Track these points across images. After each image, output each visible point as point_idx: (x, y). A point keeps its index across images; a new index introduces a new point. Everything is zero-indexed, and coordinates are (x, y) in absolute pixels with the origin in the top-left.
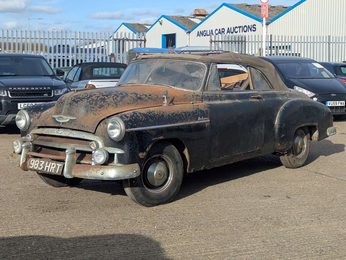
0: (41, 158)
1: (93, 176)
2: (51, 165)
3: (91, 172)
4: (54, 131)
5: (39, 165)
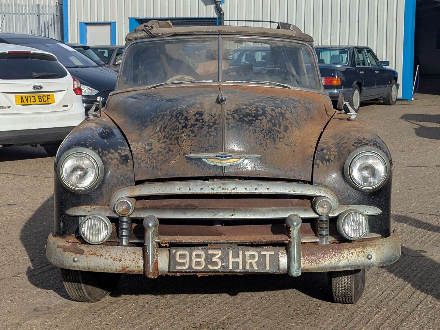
0: (205, 245)
1: (351, 265)
2: (244, 256)
3: (347, 258)
4: (210, 187)
5: (206, 260)
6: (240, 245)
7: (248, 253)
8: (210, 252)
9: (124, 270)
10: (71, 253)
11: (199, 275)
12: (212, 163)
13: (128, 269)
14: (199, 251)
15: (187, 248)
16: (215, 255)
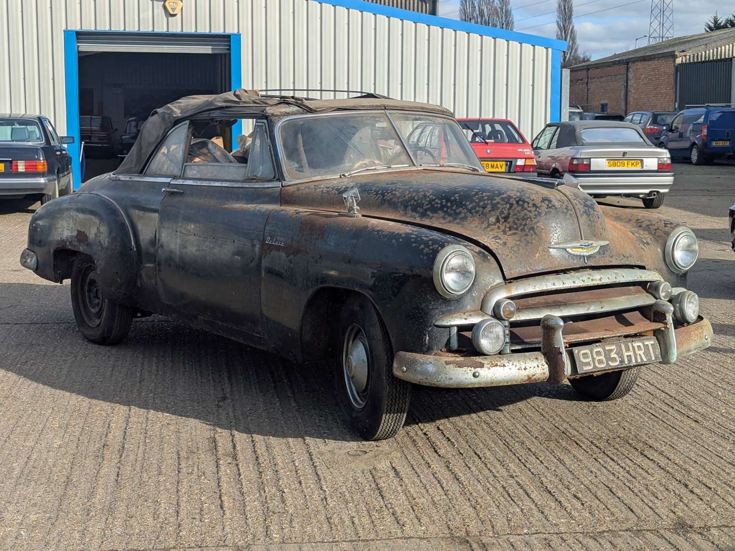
1: (698, 347)
2: (633, 348)
4: (581, 279)
5: (605, 356)
6: (626, 337)
7: (636, 345)
8: (607, 348)
9: (530, 378)
10: (470, 368)
11: (595, 375)
12: (576, 253)
13: (535, 377)
14: (597, 348)
15: (587, 346)
16: (611, 350)
